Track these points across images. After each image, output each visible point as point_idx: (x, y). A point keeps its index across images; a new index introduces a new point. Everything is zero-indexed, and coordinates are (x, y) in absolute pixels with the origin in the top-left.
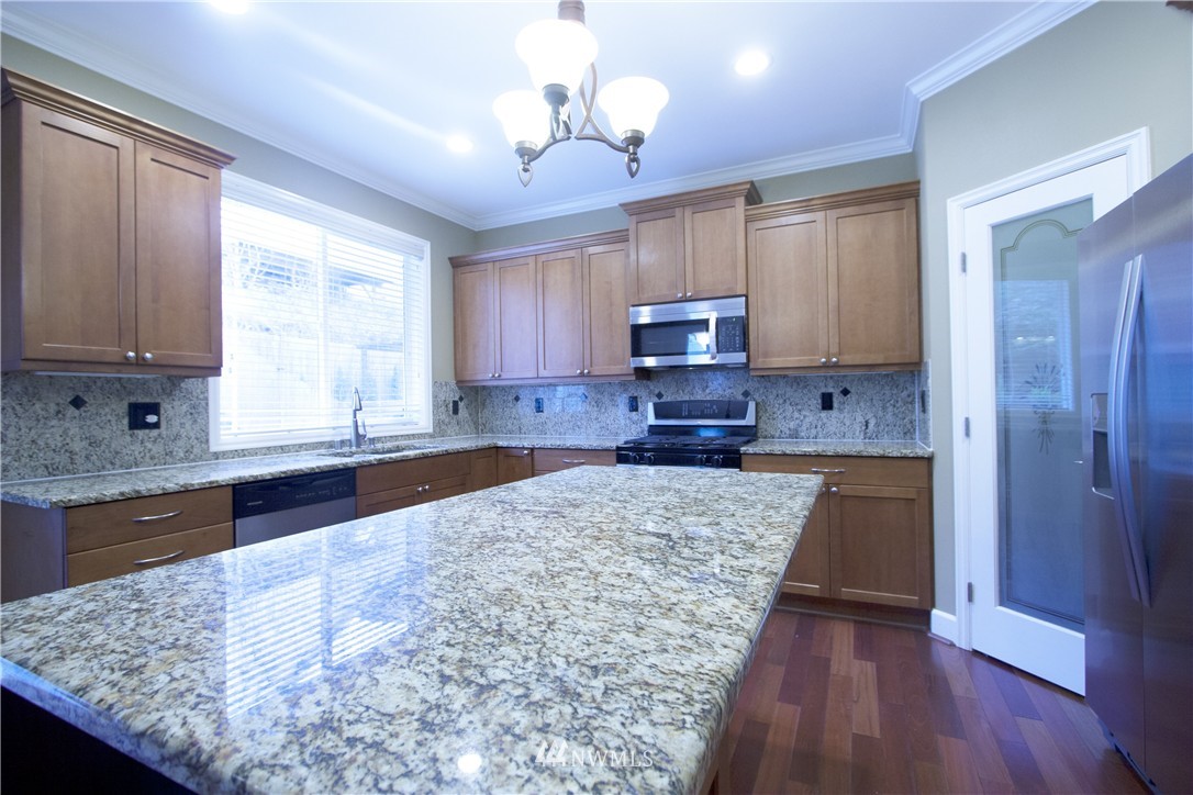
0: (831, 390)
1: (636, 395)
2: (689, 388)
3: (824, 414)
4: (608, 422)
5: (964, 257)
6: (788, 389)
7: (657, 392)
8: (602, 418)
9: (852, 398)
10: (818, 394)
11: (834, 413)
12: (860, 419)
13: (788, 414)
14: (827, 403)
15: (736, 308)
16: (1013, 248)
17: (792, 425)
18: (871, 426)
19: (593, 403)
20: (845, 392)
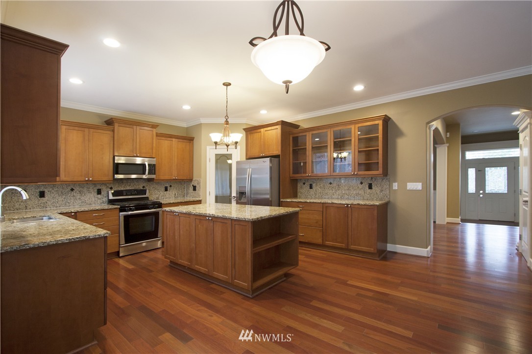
0: (167, 186)
1: (100, 188)
2: (124, 185)
3: (165, 192)
4: (86, 199)
5: (210, 159)
6: (156, 186)
7: (110, 187)
8: (83, 198)
9: (172, 187)
10: (164, 187)
11: (168, 192)
12: (174, 193)
13: (156, 193)
14: (166, 189)
15: (153, 161)
16: (219, 159)
17: (157, 196)
18: (176, 194)
19: (78, 192)
20: (171, 186)
